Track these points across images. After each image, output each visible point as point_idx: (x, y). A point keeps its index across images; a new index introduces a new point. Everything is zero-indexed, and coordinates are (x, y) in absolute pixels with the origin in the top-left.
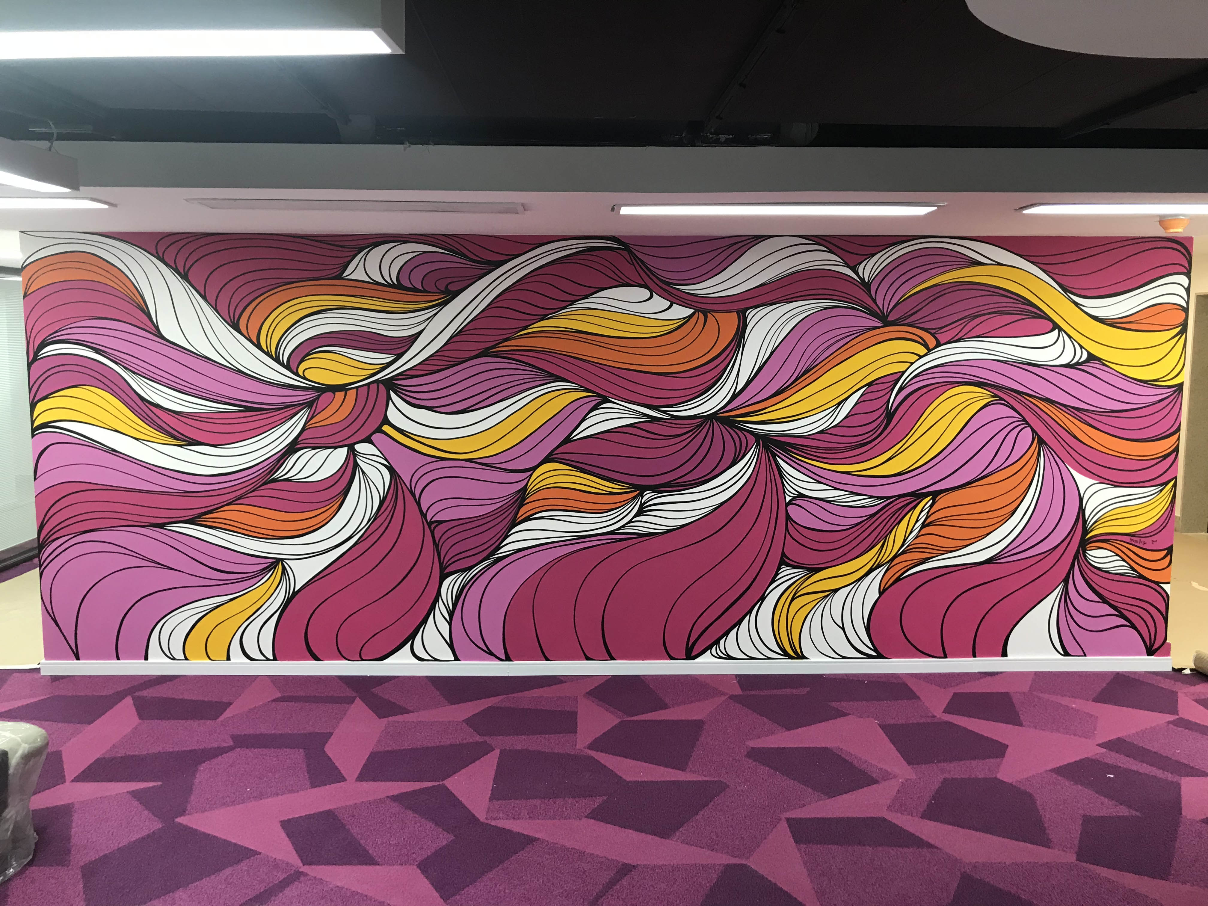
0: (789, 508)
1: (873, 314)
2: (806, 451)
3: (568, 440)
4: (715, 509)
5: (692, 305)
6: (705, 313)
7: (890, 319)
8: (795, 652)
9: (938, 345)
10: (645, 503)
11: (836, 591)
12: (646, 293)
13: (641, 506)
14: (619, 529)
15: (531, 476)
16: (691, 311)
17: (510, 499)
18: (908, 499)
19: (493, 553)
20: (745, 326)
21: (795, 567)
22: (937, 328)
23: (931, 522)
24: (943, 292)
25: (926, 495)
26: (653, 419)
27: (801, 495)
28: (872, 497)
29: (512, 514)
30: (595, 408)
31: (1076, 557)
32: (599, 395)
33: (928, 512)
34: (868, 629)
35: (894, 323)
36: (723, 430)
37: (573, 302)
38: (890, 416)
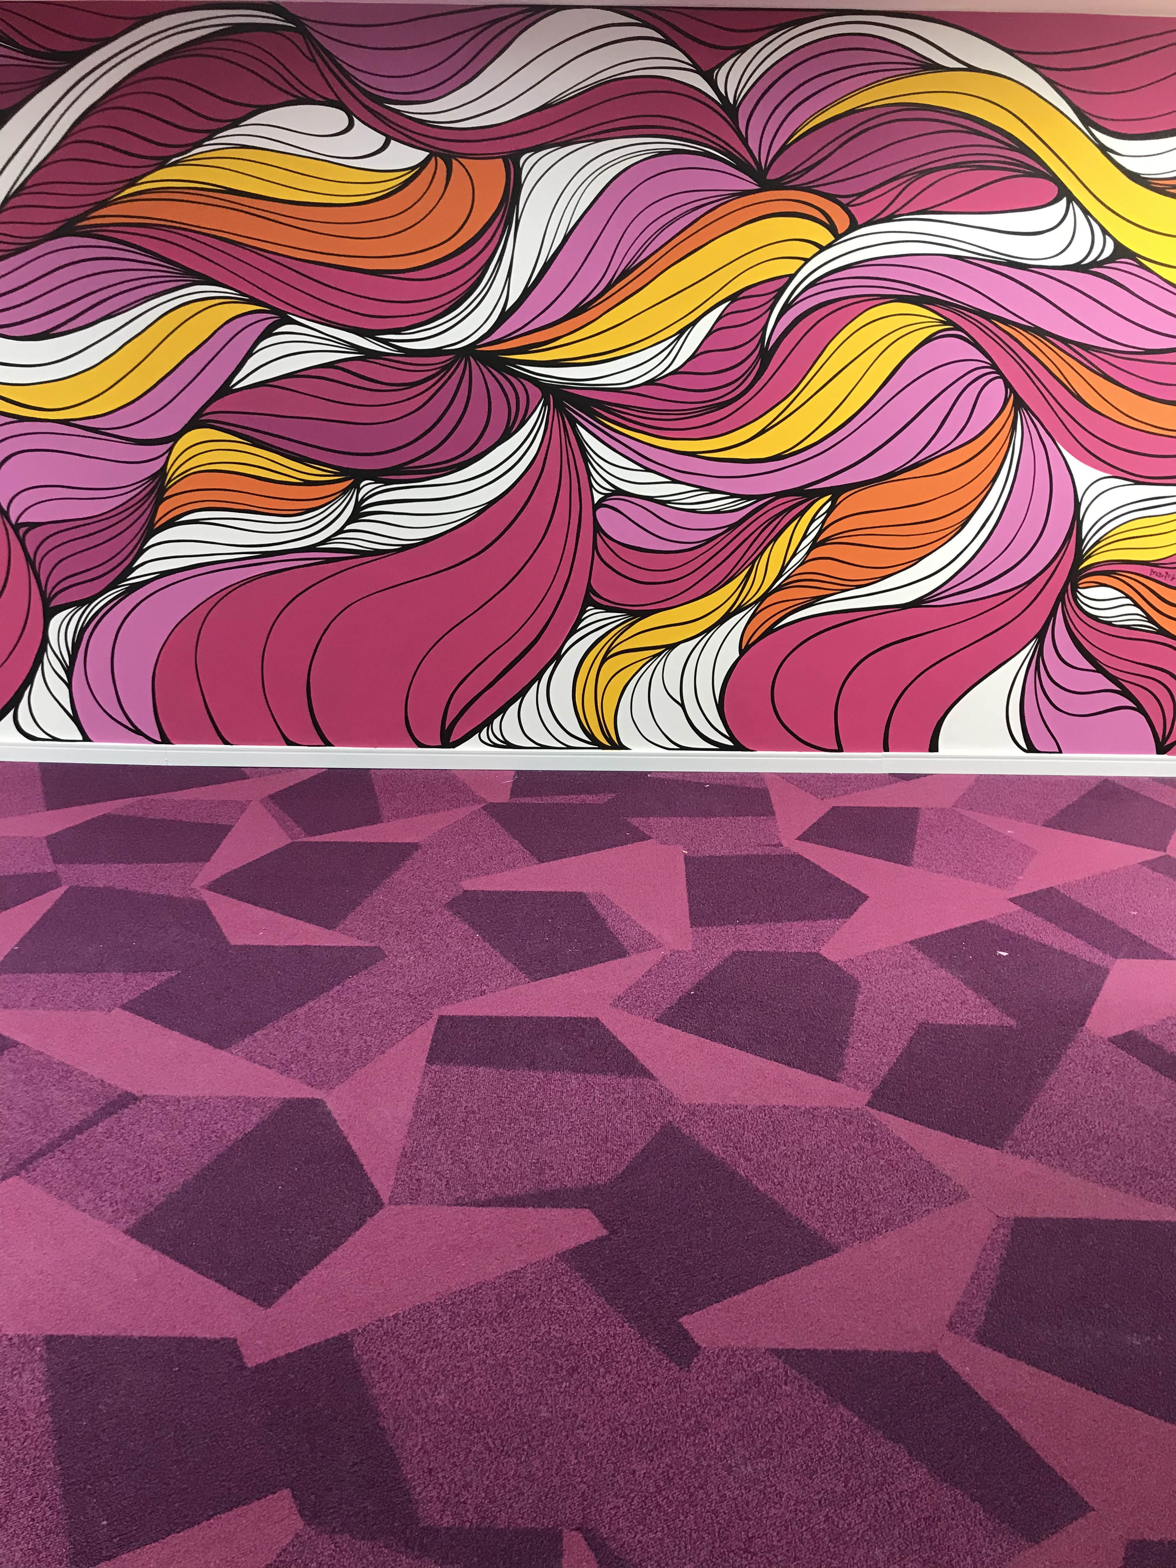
0: (600, 512)
1: (741, 165)
2: (627, 416)
3: (226, 389)
4: (479, 513)
5: (423, 143)
6: (448, 158)
7: (770, 176)
8: (609, 739)
9: (854, 226)
10: (363, 500)
11: (671, 647)
12: (339, 118)
13: (358, 504)
14: (324, 542)
15: (170, 450)
16: (422, 155)
17: (141, 489)
18: (791, 500)
19: (123, 576)
20: (519, 186)
21: (608, 610)
22: (853, 195)
23: (828, 539)
24: (870, 124)
25: (822, 493)
26: (368, 355)
27: (618, 492)
28: (732, 496)
29: (148, 512)
30: (268, 333)
31: (1060, 598)
32: (274, 310)
33: (823, 522)
34: (720, 707)
35: (778, 185)
36: (488, 376)
37: (211, 134)
38: (766, 355)
